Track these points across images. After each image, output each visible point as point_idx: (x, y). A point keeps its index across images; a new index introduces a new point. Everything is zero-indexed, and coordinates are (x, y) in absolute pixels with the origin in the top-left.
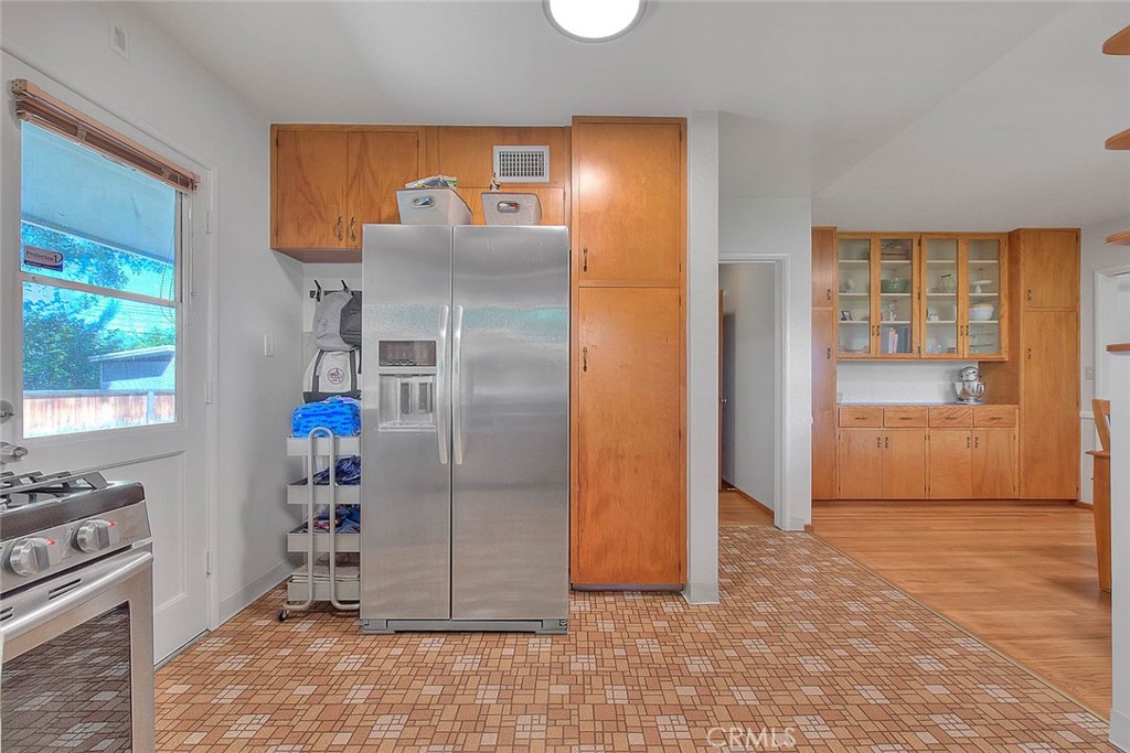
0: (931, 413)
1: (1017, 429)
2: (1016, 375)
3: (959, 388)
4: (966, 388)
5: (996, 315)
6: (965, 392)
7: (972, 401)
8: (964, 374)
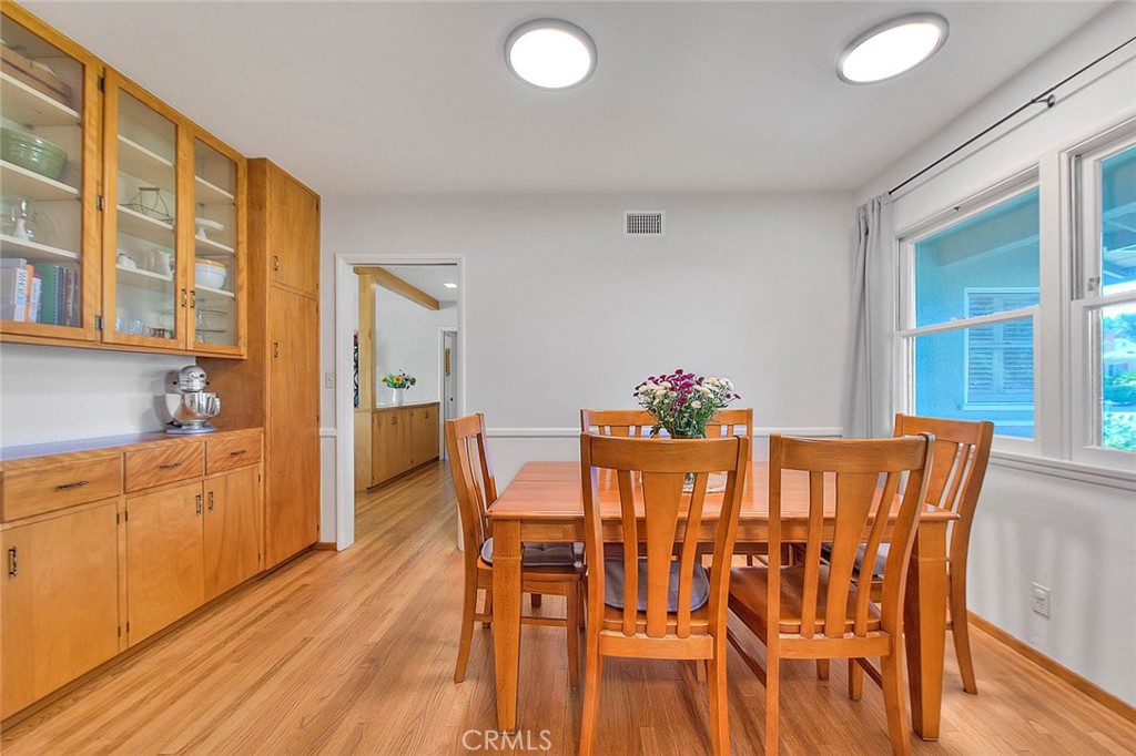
0: (130, 464)
1: (262, 464)
2: (257, 379)
3: (174, 404)
4: (188, 403)
5: (231, 282)
6: (185, 411)
7: (197, 430)
8: (183, 378)
